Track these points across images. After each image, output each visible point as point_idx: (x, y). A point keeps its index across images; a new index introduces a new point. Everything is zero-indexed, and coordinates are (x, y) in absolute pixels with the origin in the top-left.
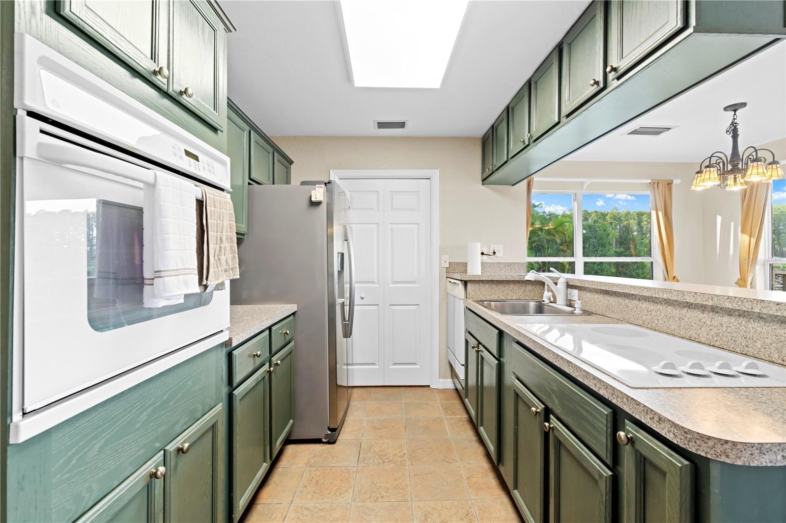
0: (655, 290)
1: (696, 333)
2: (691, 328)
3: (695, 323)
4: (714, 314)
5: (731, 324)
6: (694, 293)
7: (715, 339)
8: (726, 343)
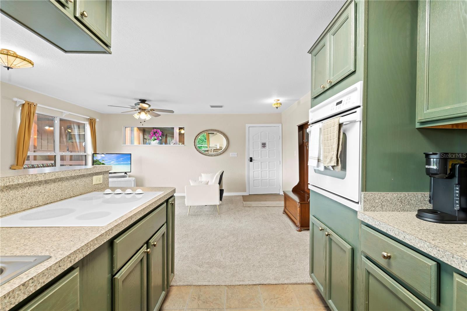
0: (9, 179)
1: (35, 202)
2: (32, 200)
3: (34, 195)
4: (46, 184)
5: (55, 187)
6: (44, 174)
7: (47, 199)
8: (53, 199)
